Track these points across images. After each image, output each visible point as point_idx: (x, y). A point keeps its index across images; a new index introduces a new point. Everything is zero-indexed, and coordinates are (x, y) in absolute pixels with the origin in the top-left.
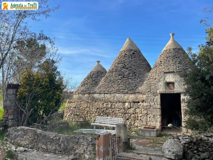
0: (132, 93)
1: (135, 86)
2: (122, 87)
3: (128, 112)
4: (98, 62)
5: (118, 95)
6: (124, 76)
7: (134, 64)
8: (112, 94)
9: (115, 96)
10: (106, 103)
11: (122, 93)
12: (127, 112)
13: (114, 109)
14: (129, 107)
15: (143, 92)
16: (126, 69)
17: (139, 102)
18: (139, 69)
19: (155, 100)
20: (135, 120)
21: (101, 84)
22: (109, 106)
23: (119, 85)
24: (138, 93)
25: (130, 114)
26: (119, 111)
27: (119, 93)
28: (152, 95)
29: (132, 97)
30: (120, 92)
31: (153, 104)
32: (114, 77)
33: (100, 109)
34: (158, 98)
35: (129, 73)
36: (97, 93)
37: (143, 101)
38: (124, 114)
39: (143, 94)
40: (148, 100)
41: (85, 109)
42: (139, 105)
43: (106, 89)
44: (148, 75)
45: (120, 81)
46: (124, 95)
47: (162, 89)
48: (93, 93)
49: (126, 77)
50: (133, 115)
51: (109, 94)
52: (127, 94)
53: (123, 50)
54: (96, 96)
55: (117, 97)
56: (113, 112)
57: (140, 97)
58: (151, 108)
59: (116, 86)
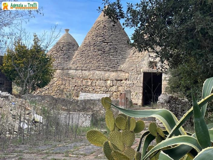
0: (113, 71)
1: (116, 63)
2: (102, 63)
3: (111, 90)
4: (67, 30)
5: (97, 72)
6: (104, 52)
7: (114, 38)
8: (91, 71)
9: (94, 73)
10: (85, 81)
11: (103, 70)
12: (109, 90)
13: (95, 87)
14: (111, 85)
15: (126, 70)
16: (106, 44)
17: (121, 80)
18: (121, 45)
19: (138, 78)
20: (117, 98)
21: (74, 58)
22: (89, 83)
23: (99, 61)
24: (120, 71)
25: (112, 92)
26: (100, 89)
27: (100, 71)
28: (136, 73)
29: (113, 75)
30: (100, 69)
31: (136, 82)
32: (93, 52)
33: (78, 87)
34: (141, 77)
35: (110, 49)
36: (73, 69)
37: (127, 79)
38: (106, 92)
39: (125, 72)
40: (132, 78)
41: (59, 86)
42: (121, 83)
43: (84, 65)
44: (130, 52)
45: (100, 57)
46: (105, 72)
47: (145, 68)
48: (67, 69)
49: (107, 53)
50: (115, 93)
51: (87, 71)
52: (108, 72)
53: (102, 20)
54: (71, 72)
55: (96, 74)
56: (94, 90)
57: (123, 75)
58: (134, 86)
59: (95, 62)
